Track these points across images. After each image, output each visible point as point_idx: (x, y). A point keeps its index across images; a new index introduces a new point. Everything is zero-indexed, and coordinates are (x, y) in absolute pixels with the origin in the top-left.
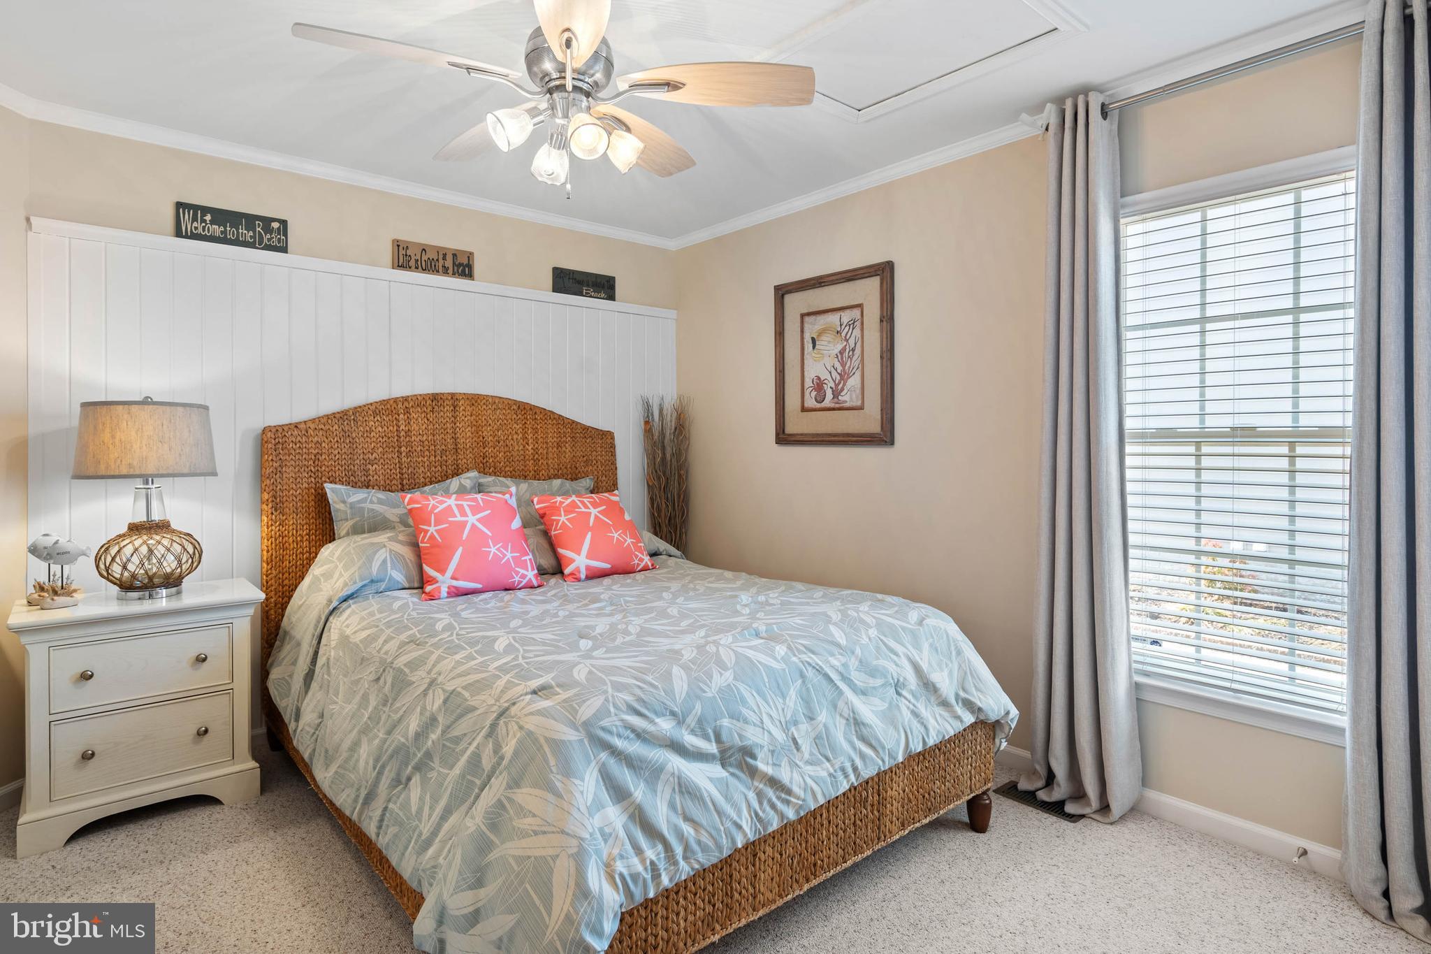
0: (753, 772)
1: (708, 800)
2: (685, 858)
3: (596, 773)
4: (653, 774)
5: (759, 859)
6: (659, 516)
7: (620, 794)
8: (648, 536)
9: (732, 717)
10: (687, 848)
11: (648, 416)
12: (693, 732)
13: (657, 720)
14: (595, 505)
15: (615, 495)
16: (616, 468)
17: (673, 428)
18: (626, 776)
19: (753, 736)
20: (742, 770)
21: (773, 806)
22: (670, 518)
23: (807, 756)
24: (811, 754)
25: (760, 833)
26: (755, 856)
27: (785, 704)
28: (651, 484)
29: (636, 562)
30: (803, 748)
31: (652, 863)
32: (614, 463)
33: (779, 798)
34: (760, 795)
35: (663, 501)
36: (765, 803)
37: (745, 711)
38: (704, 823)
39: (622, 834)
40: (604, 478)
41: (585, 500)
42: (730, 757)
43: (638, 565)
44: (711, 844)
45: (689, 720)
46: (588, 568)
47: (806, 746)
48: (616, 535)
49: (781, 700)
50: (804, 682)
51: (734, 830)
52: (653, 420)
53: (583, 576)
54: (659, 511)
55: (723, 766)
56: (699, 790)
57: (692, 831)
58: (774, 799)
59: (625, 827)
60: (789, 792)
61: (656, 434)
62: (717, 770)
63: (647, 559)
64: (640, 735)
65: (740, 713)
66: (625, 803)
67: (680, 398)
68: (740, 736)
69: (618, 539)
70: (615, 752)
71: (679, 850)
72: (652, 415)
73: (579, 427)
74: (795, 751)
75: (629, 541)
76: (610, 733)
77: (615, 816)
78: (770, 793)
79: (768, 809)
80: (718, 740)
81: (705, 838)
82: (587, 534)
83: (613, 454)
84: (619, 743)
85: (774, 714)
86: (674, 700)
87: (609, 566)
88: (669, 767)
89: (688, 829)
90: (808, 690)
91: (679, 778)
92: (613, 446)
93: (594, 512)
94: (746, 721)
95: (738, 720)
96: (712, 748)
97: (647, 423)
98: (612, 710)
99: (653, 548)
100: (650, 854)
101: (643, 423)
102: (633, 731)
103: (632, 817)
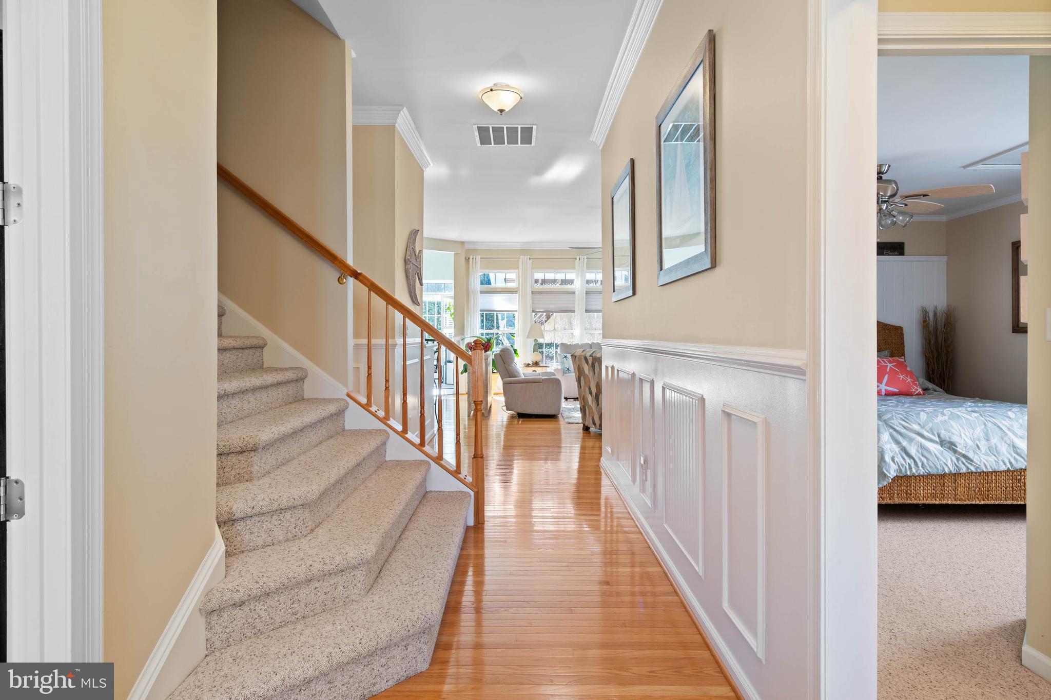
0: (955, 452)
1: (933, 454)
2: (922, 467)
3: (888, 434)
4: (911, 440)
5: (958, 483)
6: (933, 373)
7: (898, 443)
8: (921, 380)
9: (946, 430)
10: (923, 464)
11: (925, 318)
12: (928, 432)
13: (913, 425)
14: (890, 362)
15: (902, 359)
16: (904, 346)
17: (943, 324)
18: (900, 439)
19: (955, 439)
20: (950, 450)
21: (963, 464)
22: (940, 375)
23: (983, 452)
24: (986, 452)
25: (957, 470)
26: (956, 481)
27: (974, 432)
28: (927, 356)
29: (913, 390)
30: (982, 449)
31: (909, 464)
32: (902, 344)
33: (966, 461)
34: (958, 459)
35: (936, 365)
36: (960, 462)
37: (952, 430)
38: (931, 459)
39: (898, 453)
40: (896, 351)
41: (885, 360)
42: (945, 444)
43: (915, 392)
44: (933, 466)
45: (926, 427)
46: (886, 390)
47: (983, 449)
48: (902, 377)
49: (972, 431)
50: (985, 427)
51: (945, 466)
52: (929, 320)
53: (883, 394)
54: (933, 371)
55: (942, 446)
56: (929, 449)
57: (926, 461)
58: (964, 461)
59: (899, 451)
60: (972, 461)
61: (931, 329)
62: (939, 447)
63: (920, 390)
64: (905, 428)
65: (950, 430)
66: (899, 445)
67: (949, 307)
68: (950, 438)
69: (902, 378)
70: (895, 430)
71: (920, 464)
72: (929, 317)
73: (881, 325)
74: (977, 449)
75: (909, 380)
76: (894, 424)
77: (896, 448)
78: (963, 460)
79: (961, 463)
80: (939, 436)
81: (931, 463)
82: (885, 375)
83: (902, 339)
84: (897, 428)
85: (968, 434)
86: (920, 421)
87: (898, 391)
88: (917, 439)
89: (923, 459)
90: (987, 430)
91: (921, 444)
92: (902, 334)
93: (889, 365)
94: (953, 433)
95: (949, 432)
96: (937, 439)
97: (925, 321)
98: (894, 418)
99: (925, 387)
100: (908, 460)
101: (922, 320)
102: (903, 426)
103: (902, 449)
